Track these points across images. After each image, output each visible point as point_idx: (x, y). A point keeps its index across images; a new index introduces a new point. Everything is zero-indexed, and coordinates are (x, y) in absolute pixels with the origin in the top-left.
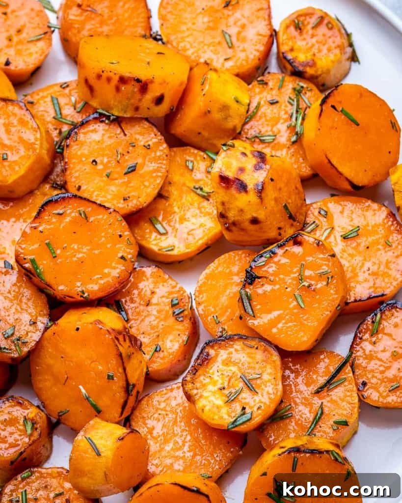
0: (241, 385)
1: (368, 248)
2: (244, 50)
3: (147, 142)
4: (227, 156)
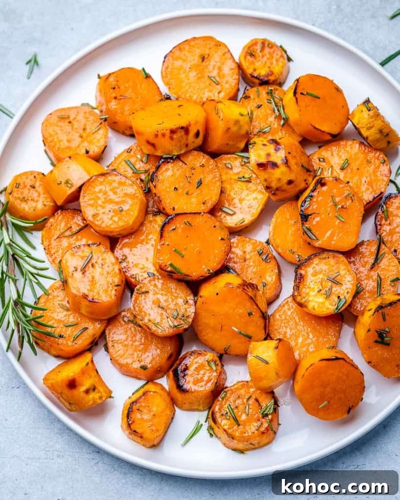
0: (330, 283)
1: (358, 169)
2: (227, 82)
3: (200, 163)
4: (254, 150)
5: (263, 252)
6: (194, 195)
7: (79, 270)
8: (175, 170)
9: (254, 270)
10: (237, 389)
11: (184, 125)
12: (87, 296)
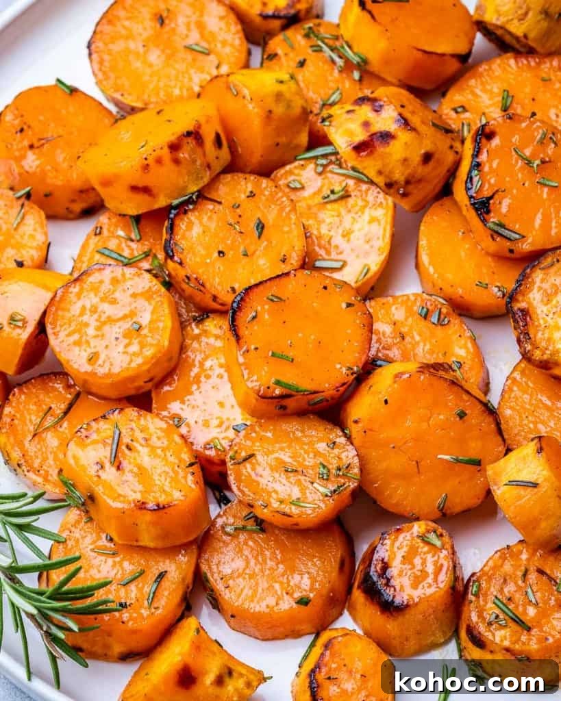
2: (224, 44)
3: (245, 192)
4: (337, 128)
5: (428, 310)
6: (258, 253)
7: (107, 465)
8: (205, 219)
9: (428, 347)
10: (495, 568)
11: (191, 128)
12: (143, 503)
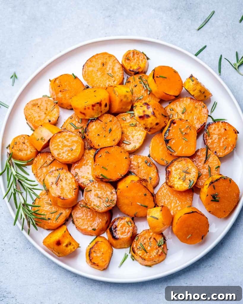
0: (184, 174)
1: (191, 112)
2: (117, 75)
3: (109, 120)
4: (136, 110)
5: (147, 162)
6: (108, 137)
7: (54, 184)
8: (97, 125)
9: (144, 172)
10: (144, 234)
11: (99, 102)
12: (60, 196)
